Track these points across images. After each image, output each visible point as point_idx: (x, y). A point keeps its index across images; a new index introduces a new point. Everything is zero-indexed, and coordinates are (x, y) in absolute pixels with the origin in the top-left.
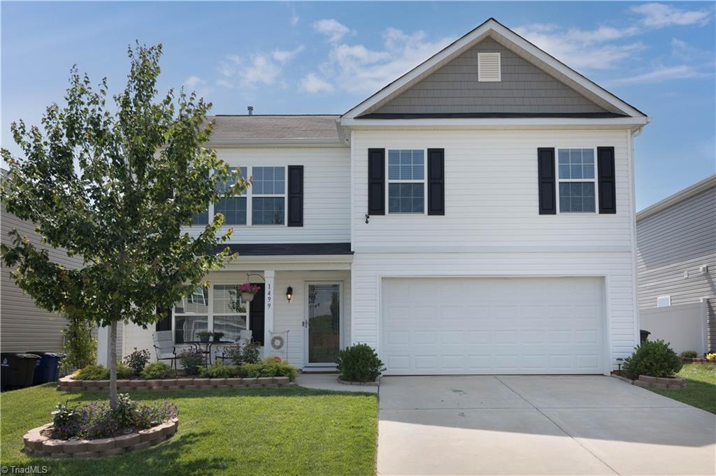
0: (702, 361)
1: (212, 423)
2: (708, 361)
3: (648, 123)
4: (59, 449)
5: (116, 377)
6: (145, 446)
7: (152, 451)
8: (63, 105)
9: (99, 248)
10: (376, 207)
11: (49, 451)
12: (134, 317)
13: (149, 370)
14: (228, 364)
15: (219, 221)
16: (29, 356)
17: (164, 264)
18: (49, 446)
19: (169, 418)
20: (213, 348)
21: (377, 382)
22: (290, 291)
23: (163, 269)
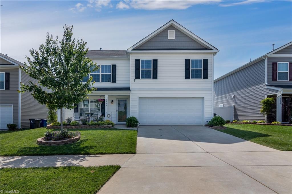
0: (231, 123)
1: (90, 137)
2: (233, 123)
3: (218, 51)
4: (47, 143)
5: (62, 125)
6: (71, 143)
7: (73, 144)
8: (45, 44)
9: (56, 86)
10: (137, 77)
11: (44, 144)
12: (67, 107)
13: (72, 123)
14: (95, 122)
15: (91, 79)
16: (39, 120)
17: (76, 91)
18: (44, 142)
19: (78, 135)
20: (91, 118)
21: (137, 127)
22: (112, 101)
23: (75, 93)
